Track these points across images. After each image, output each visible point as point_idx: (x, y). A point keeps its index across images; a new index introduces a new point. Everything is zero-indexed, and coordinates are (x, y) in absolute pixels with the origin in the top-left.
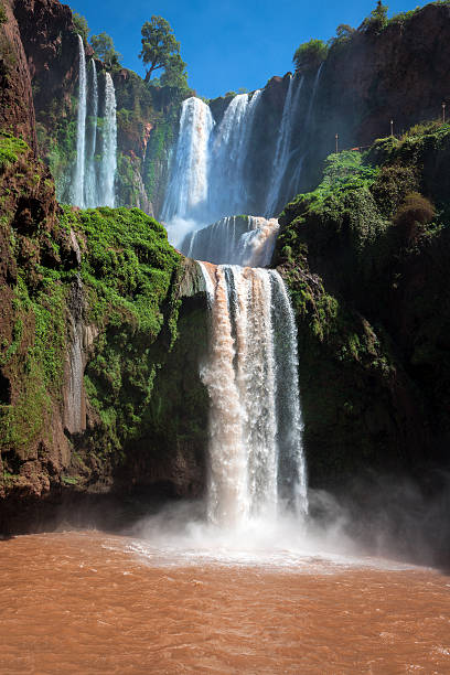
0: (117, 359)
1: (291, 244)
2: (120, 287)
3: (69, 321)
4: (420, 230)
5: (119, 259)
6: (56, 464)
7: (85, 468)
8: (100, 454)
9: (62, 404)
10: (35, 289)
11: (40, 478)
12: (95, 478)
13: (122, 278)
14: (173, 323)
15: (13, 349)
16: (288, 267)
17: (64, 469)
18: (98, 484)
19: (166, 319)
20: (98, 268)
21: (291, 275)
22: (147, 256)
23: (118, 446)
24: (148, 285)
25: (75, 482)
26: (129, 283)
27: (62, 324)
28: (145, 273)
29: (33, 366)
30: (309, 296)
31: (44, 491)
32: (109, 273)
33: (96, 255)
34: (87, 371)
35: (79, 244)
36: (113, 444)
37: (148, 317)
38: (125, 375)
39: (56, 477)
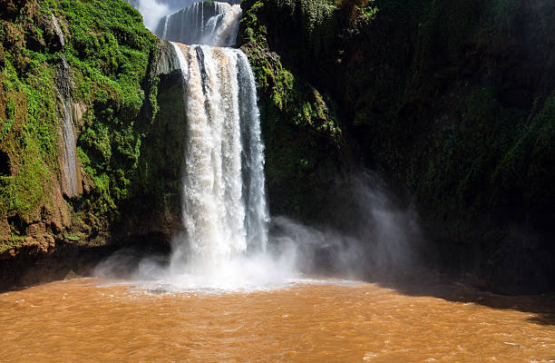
0: (106, 131)
1: (252, 26)
2: (103, 67)
3: (58, 99)
4: (359, 13)
5: (100, 41)
6: (59, 225)
7: (85, 226)
8: (97, 214)
9: (59, 173)
10: (23, 71)
11: (46, 238)
12: (95, 234)
13: (104, 59)
14: (153, 99)
15: (8, 126)
16: (250, 47)
17: (67, 229)
18: (98, 238)
19: (147, 94)
20: (81, 50)
21: (254, 53)
22: (126, 39)
23: (113, 206)
24: (129, 65)
25: (77, 239)
26: (111, 63)
27: (52, 103)
28: (124, 54)
29: (28, 140)
30: (269, 71)
31: (50, 248)
32: (92, 54)
33: (78, 39)
34: (79, 143)
35: (61, 28)
36: (108, 204)
37: (130, 94)
38: (114, 145)
39: (60, 236)
